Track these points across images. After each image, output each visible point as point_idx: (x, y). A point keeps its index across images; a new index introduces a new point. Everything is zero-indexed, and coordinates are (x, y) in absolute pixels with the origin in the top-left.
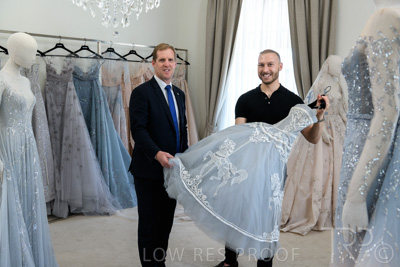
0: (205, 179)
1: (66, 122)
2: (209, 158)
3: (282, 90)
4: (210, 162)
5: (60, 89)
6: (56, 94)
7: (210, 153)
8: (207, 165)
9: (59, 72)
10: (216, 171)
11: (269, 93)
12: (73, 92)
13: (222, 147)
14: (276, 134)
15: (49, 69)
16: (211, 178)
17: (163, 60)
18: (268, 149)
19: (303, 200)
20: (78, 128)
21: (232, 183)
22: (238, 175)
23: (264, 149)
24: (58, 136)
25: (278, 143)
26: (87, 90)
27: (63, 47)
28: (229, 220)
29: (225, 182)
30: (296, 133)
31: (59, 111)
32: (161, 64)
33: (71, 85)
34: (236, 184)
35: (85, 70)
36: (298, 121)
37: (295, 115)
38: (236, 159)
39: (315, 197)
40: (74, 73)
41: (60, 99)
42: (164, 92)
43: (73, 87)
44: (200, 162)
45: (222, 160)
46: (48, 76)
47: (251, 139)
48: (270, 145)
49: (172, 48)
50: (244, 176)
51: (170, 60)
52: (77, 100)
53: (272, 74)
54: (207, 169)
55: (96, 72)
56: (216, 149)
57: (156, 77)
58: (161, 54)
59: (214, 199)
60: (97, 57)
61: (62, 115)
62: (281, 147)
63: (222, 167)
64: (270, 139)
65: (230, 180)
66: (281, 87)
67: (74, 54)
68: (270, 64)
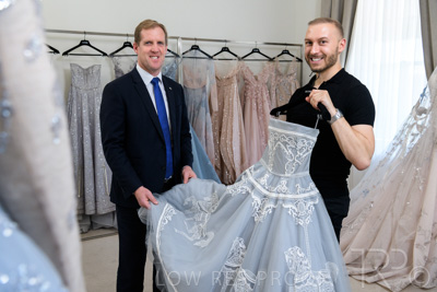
15: (117, 70)
17: (149, 43)
19: (402, 239)
22: (207, 238)
27: (131, 46)
32: (147, 49)
39: (419, 239)
42: (150, 89)
49: (162, 27)
51: (159, 43)
53: (324, 56)
57: (139, 68)
58: (147, 35)
68: (322, 41)
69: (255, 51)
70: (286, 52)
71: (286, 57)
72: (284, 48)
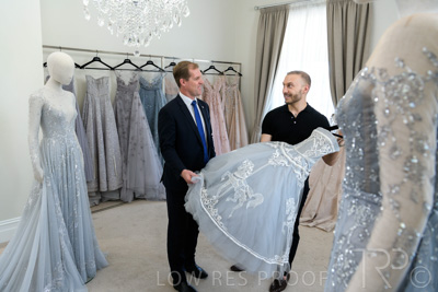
0: (221, 200)
1: (132, 125)
2: (227, 178)
3: (309, 110)
4: (228, 183)
5: (128, 97)
6: (125, 102)
7: (228, 173)
8: (224, 186)
9: (127, 83)
10: (233, 192)
11: (295, 113)
12: (138, 100)
13: (240, 168)
14: (296, 158)
15: (119, 81)
16: (228, 200)
18: (286, 173)
20: (141, 130)
21: (248, 205)
22: (254, 198)
23: (282, 173)
24: (126, 136)
25: (297, 168)
26: (151, 97)
27: (130, 62)
28: (242, 242)
29: (241, 205)
30: (315, 159)
31: (127, 115)
33: (137, 94)
34: (251, 208)
35: (151, 81)
36: (320, 147)
37: (318, 140)
38: (253, 182)
40: (141, 84)
41: (127, 106)
43: (138, 96)
44: (218, 181)
45: (239, 182)
46: (119, 86)
47: (271, 162)
48: (289, 170)
50: (260, 200)
52: (141, 107)
54: (225, 189)
55: (159, 83)
56: (234, 169)
59: (229, 220)
60: (161, 70)
61: (129, 118)
62: (299, 173)
63: (238, 189)
64: (289, 163)
65: (246, 202)
66: (308, 107)
67: (139, 69)
69: (212, 67)
70: (231, 69)
71: (230, 72)
72: (229, 65)
